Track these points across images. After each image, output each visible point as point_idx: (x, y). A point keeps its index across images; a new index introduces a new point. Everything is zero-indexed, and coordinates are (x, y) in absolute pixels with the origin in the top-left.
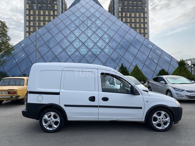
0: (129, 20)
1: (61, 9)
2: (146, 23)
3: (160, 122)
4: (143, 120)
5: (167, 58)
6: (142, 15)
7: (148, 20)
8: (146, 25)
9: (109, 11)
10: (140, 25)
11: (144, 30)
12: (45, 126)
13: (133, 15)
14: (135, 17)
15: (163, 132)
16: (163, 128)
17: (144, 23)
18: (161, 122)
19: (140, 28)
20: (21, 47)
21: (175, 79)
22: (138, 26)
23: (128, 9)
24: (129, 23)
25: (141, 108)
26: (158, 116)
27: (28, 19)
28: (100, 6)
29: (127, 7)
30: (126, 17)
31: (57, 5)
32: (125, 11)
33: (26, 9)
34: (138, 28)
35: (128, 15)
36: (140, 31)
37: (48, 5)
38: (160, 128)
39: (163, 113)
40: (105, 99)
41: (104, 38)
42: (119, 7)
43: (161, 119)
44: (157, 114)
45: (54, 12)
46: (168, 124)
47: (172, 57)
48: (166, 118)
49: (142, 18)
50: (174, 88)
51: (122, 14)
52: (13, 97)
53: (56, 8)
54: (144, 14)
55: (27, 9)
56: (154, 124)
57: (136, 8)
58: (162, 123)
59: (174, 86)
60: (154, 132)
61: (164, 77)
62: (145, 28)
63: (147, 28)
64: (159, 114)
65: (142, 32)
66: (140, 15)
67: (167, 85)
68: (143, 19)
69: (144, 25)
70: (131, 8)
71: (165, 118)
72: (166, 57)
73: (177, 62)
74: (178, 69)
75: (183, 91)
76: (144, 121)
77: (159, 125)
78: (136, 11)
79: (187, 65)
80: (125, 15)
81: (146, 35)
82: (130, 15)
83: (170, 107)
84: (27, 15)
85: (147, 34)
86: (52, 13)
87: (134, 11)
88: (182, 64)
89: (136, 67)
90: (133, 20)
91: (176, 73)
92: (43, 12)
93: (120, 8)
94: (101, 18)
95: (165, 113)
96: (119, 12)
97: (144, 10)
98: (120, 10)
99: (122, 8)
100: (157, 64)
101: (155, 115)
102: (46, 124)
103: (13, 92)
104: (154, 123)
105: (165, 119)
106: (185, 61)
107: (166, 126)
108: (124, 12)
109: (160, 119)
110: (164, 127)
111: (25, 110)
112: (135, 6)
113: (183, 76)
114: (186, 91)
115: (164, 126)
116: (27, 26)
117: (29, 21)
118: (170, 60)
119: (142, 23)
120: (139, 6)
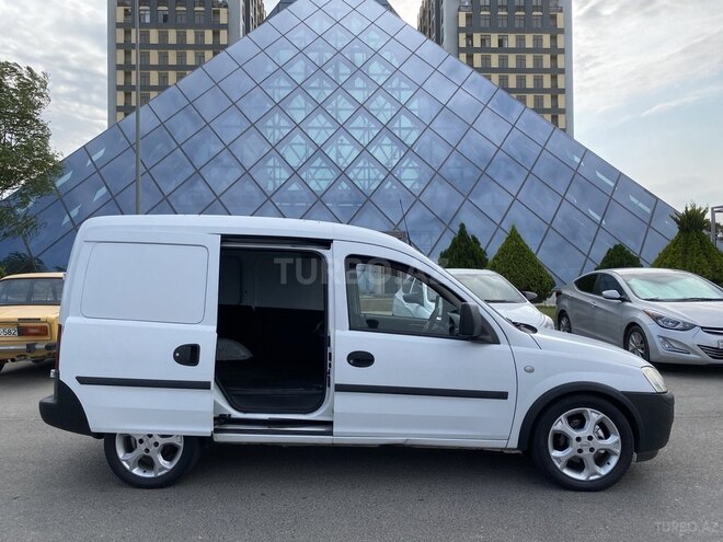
0: (495, 61)
1: (242, 23)
2: (562, 71)
3: (580, 451)
4: (514, 443)
5: (636, 201)
6: (546, 42)
7: (569, 61)
8: (560, 78)
9: (423, 29)
10: (538, 81)
11: (554, 98)
12: (126, 461)
13: (511, 41)
14: (520, 49)
15: (592, 494)
16: (592, 478)
17: (555, 72)
18: (586, 452)
19: (538, 89)
20: (89, 162)
21: (661, 283)
22: (530, 83)
23: (493, 18)
24: (495, 70)
25: (503, 396)
26: (574, 428)
27: (121, 60)
28: (383, 9)
29: (488, 13)
30: (484, 48)
31: (226, 6)
32: (482, 25)
33: (114, 25)
34: (530, 91)
35: (494, 43)
36: (539, 101)
37: (196, 9)
38: (581, 477)
39: (594, 416)
40: (361, 359)
41: (400, 129)
42: (459, 10)
43: (585, 441)
44: (570, 419)
45: (216, 34)
46: (614, 461)
47: (657, 199)
48: (607, 436)
49: (546, 51)
50: (656, 318)
51: (469, 37)
52: (37, 347)
53: (223, 19)
54: (554, 38)
55: (119, 25)
56: (558, 459)
57: (523, 13)
58: (587, 455)
59: (655, 309)
60: (557, 494)
61: (619, 273)
62: (555, 92)
63: (566, 91)
64: (578, 422)
65: (545, 107)
66: (538, 40)
67: (628, 304)
68: (552, 58)
69: (554, 78)
70: (505, 13)
71: (600, 438)
72: (633, 199)
73: (675, 216)
74: (675, 243)
75: (688, 327)
76: (516, 446)
77: (576, 464)
78: (522, 25)
79: (713, 228)
80: (483, 41)
81: (561, 118)
82: (501, 42)
83: (623, 393)
84: (119, 46)
85: (563, 111)
86: (209, 38)
87: (517, 26)
88: (692, 223)
89: (514, 237)
90: (512, 62)
91: (668, 261)
92: (178, 35)
93: (462, 16)
94: (386, 55)
95: (602, 415)
96: (460, 30)
97: (552, 23)
98: (462, 23)
99: (468, 17)
100: (600, 225)
101: (561, 425)
102: (129, 456)
103: (36, 327)
104: (555, 458)
105: (601, 442)
106: (703, 214)
107: (604, 471)
108: (480, 30)
109: (578, 439)
110: (596, 474)
111: (50, 401)
112: (519, 8)
113: (695, 273)
114: (702, 328)
115: (598, 469)
116: (119, 88)
117: (127, 69)
118: (649, 211)
119: (546, 71)
120: (536, 8)
